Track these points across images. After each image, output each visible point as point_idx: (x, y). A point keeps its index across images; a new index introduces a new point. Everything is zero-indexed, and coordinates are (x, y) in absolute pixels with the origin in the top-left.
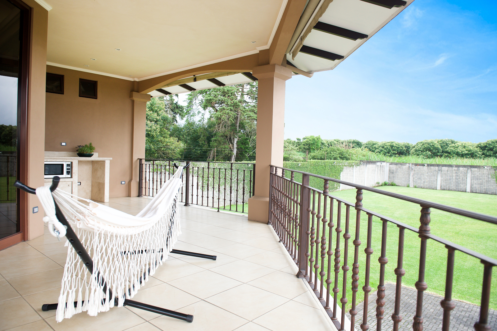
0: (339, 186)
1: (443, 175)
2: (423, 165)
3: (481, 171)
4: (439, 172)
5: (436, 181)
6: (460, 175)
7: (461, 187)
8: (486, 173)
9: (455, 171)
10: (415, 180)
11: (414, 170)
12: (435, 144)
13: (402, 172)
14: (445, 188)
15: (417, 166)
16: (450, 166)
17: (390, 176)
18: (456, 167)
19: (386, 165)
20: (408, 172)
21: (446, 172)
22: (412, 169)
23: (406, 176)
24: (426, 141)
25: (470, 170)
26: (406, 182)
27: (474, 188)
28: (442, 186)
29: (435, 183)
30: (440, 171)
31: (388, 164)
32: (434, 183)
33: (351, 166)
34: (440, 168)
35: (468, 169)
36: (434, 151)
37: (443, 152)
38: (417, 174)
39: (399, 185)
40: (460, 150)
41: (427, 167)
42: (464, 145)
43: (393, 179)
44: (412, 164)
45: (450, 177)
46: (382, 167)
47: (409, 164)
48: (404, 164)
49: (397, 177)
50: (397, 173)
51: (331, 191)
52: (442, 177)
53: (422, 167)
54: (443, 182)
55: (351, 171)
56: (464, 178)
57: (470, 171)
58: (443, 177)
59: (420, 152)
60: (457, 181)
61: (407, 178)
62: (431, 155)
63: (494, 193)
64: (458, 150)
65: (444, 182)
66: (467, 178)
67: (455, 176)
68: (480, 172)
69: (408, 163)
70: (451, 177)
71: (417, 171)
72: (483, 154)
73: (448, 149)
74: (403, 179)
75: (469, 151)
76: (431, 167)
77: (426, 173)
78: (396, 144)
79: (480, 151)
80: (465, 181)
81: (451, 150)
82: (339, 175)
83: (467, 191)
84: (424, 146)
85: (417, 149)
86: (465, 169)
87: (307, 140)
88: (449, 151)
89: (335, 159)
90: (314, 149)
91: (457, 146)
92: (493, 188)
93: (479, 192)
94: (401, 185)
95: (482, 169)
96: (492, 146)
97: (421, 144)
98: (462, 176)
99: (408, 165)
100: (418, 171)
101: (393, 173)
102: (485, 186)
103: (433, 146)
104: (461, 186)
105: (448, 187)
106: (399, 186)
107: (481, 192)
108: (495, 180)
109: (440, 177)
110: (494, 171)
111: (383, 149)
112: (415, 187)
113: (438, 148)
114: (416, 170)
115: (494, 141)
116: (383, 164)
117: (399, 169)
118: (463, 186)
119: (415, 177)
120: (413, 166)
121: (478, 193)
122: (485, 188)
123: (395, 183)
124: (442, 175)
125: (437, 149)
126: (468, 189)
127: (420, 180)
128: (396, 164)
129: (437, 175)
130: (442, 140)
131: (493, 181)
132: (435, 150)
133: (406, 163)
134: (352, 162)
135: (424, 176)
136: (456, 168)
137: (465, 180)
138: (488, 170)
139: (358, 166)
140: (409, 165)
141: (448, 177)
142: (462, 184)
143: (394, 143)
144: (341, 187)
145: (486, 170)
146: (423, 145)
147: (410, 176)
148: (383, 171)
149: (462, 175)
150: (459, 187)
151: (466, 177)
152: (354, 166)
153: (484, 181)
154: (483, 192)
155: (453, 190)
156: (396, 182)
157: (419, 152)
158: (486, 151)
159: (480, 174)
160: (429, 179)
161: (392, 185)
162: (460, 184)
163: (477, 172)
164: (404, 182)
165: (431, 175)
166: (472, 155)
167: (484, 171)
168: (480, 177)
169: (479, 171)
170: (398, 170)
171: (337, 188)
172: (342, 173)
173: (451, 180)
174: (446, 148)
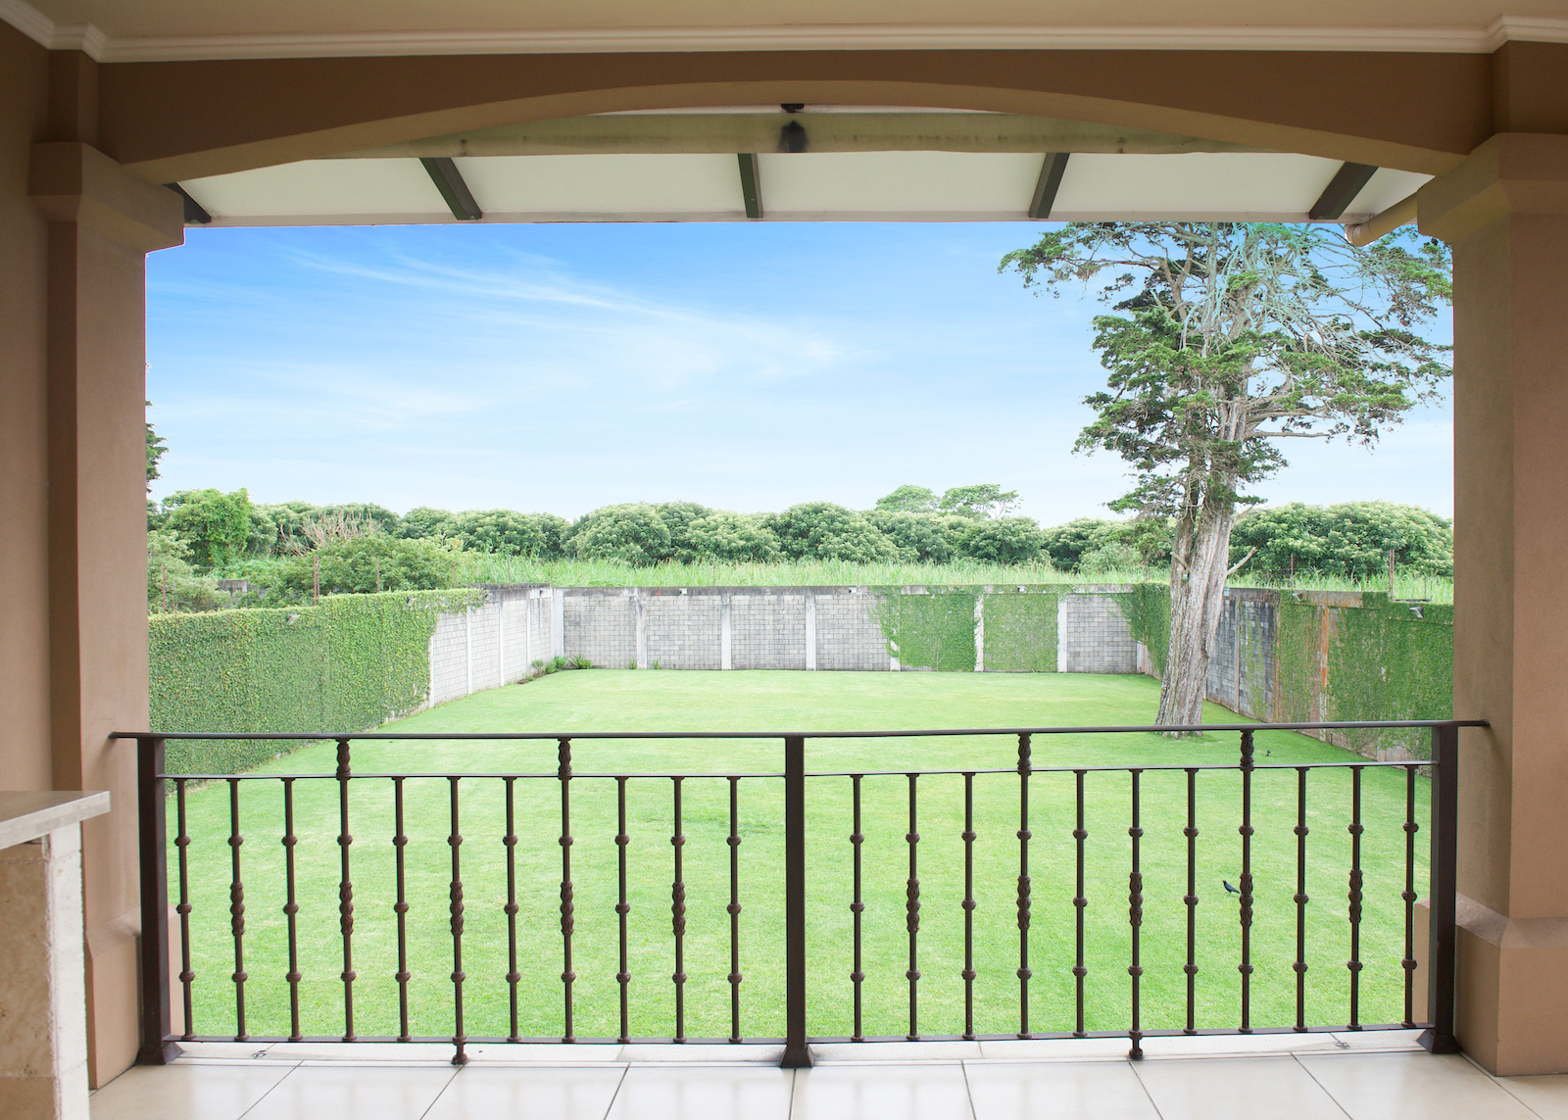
0: (426, 689)
1: (738, 623)
2: (676, 592)
3: (841, 602)
4: (723, 611)
5: (716, 642)
6: (787, 617)
7: (791, 657)
8: (855, 607)
9: (771, 607)
10: (651, 643)
11: (649, 611)
12: (651, 519)
13: (607, 618)
14: (746, 663)
15: (655, 598)
16: (756, 591)
17: (568, 634)
18: (773, 593)
19: (555, 599)
20: (627, 619)
21: (746, 612)
22: (640, 606)
23: (622, 633)
24: (623, 511)
25: (812, 600)
26: (623, 653)
27: (826, 657)
28: (737, 657)
29: (716, 647)
30: (728, 610)
31: (560, 593)
32: (712, 648)
33: (458, 608)
34: (727, 598)
35: (806, 597)
36: (650, 541)
37: (674, 543)
38: (656, 623)
39: (602, 664)
40: (723, 536)
41: (687, 597)
42: (731, 520)
43: (580, 646)
44: (641, 589)
45: (757, 627)
46: (543, 605)
47: (631, 589)
48: (613, 592)
49: (592, 638)
50: (592, 623)
51: (402, 716)
52: (733, 627)
53: (671, 598)
54: (737, 642)
55: (460, 627)
56: (796, 627)
57: (813, 605)
58: (738, 627)
59: (610, 544)
60: (777, 637)
61: (627, 638)
62: (641, 556)
63: (880, 666)
64: (719, 537)
65: (742, 642)
66: (807, 627)
67: (771, 622)
68: (838, 607)
69: (628, 588)
70: (762, 627)
71: (657, 613)
72: (783, 548)
73: (688, 535)
74: (612, 643)
75: (748, 540)
76: (701, 597)
77: (687, 618)
78: (515, 521)
79: (774, 540)
80: (801, 637)
81: (698, 536)
82: (426, 648)
83: (809, 666)
84: (621, 527)
85: (599, 535)
86: (798, 597)
87: (191, 506)
88: (693, 541)
89: (390, 584)
90: (226, 545)
91: (713, 524)
92: (875, 651)
93: (841, 667)
94: (607, 663)
95: (846, 597)
96: (804, 524)
97: (611, 520)
98: (791, 622)
99: (626, 592)
100: (661, 613)
101: (578, 624)
102: (855, 646)
103: (646, 524)
104: (791, 652)
105: (753, 657)
106: (600, 667)
107: (847, 667)
108: (879, 627)
109: (729, 628)
110: (875, 601)
111: (472, 538)
112: (656, 667)
113: (661, 531)
114: (653, 608)
115: (808, 509)
116: (548, 593)
117: (597, 608)
118: (796, 652)
119: (651, 633)
120: (644, 595)
121: (839, 670)
122: (856, 652)
123: (587, 658)
124: (735, 621)
125: (658, 534)
126: (811, 663)
127: (668, 643)
128: (588, 592)
129: (720, 621)
130: (666, 507)
131: (875, 632)
132: (653, 539)
133: (621, 588)
134: (463, 595)
135: (681, 628)
136: (773, 598)
137: (802, 632)
138: (861, 597)
139: (479, 606)
140: (631, 595)
141: (752, 627)
142: (792, 647)
143: (508, 517)
144: (432, 692)
145: (855, 598)
146: (616, 522)
147: (635, 630)
148: (545, 621)
149: (791, 617)
150: (786, 657)
151: (802, 622)
152: (469, 608)
153: (851, 632)
154: (851, 666)
155: (768, 667)
156: (591, 654)
157: (607, 545)
158: (789, 539)
159: (841, 611)
160: (696, 637)
161: (580, 668)
162: (787, 647)
163: (831, 606)
164: (617, 653)
165: (701, 623)
166: (756, 552)
167: (851, 601)
168: (841, 622)
169: (836, 601)
170: (597, 614)
171: (420, 701)
172: (432, 638)
173: (762, 637)
174: (681, 532)
